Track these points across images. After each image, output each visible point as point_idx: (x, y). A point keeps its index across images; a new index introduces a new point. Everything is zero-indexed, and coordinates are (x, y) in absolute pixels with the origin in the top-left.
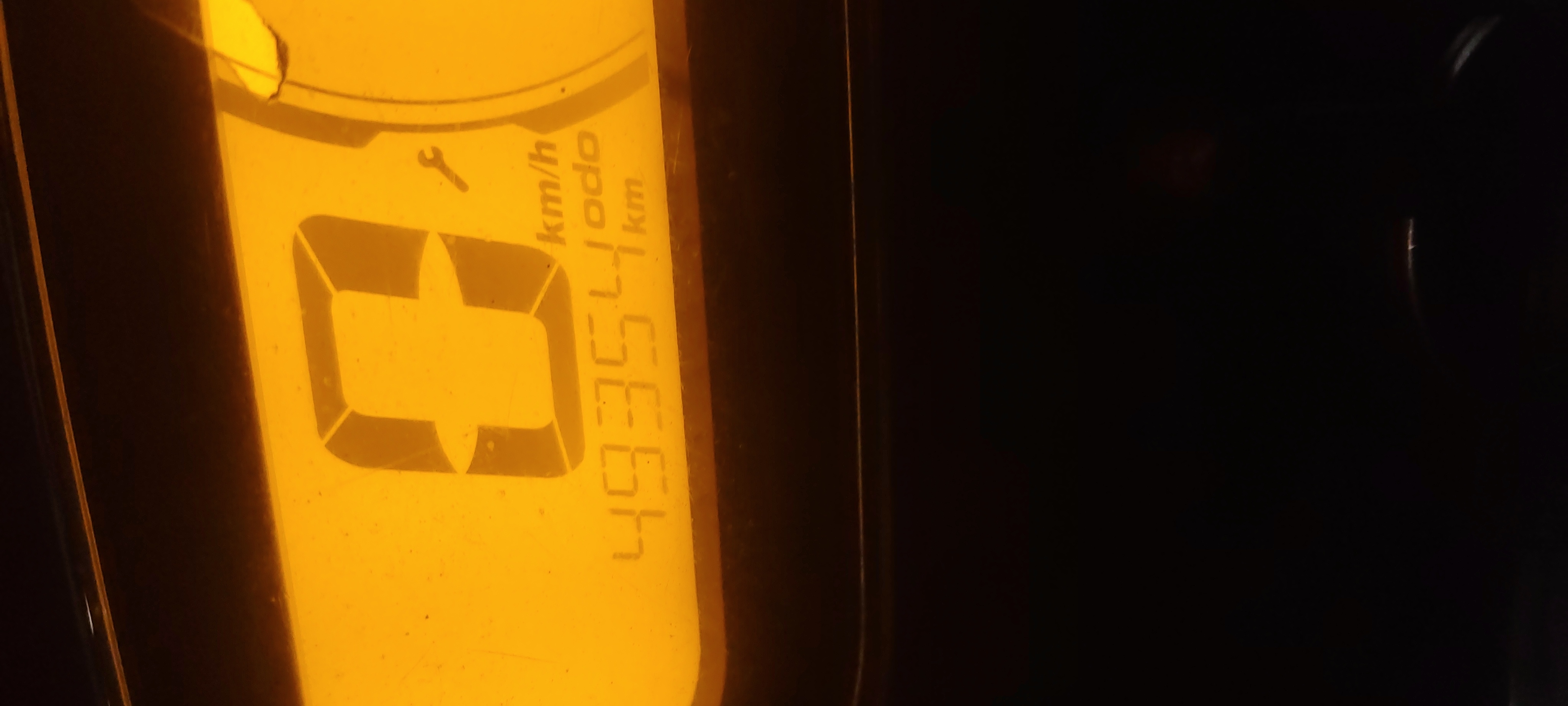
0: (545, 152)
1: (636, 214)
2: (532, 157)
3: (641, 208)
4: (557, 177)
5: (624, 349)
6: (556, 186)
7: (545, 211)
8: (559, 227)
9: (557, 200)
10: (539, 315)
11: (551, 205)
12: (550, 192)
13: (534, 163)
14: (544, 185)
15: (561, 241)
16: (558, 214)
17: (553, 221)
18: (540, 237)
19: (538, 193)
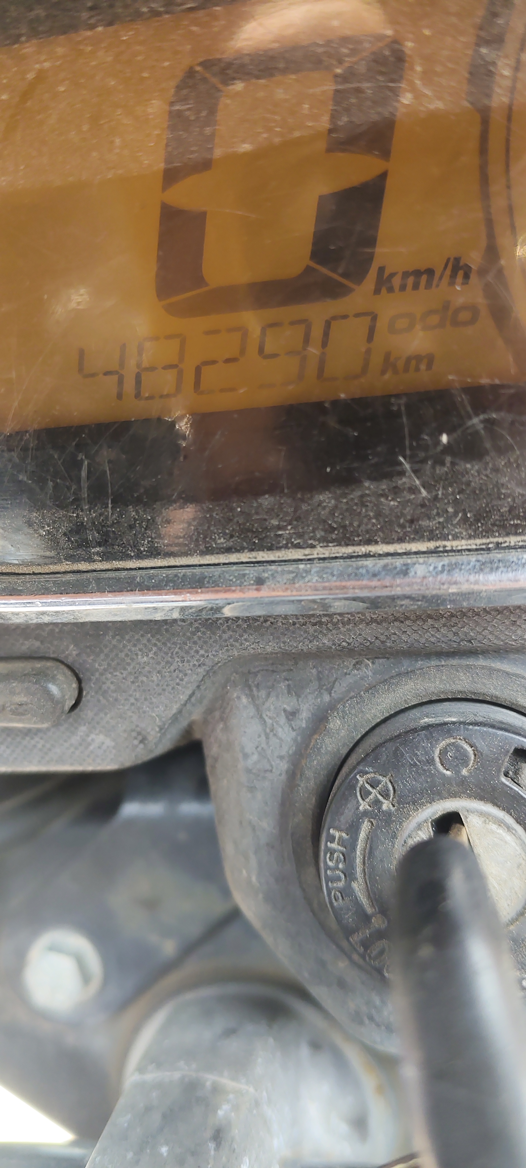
0: (461, 273)
1: (400, 364)
2: (457, 260)
3: (406, 370)
4: (437, 286)
5: (274, 356)
6: (428, 286)
7: (406, 275)
8: (391, 290)
9: (416, 287)
10: (308, 270)
11: (411, 280)
12: (424, 278)
13: (452, 260)
14: (430, 272)
15: (377, 291)
16: (403, 288)
17: (397, 282)
18: (381, 270)
19: (423, 267)
